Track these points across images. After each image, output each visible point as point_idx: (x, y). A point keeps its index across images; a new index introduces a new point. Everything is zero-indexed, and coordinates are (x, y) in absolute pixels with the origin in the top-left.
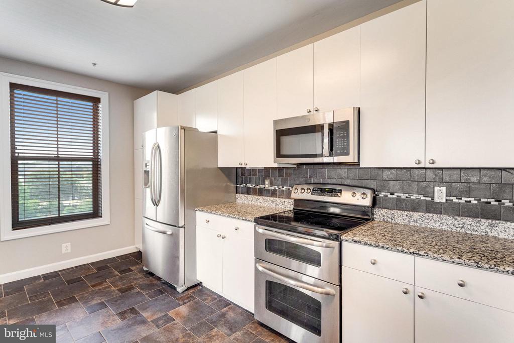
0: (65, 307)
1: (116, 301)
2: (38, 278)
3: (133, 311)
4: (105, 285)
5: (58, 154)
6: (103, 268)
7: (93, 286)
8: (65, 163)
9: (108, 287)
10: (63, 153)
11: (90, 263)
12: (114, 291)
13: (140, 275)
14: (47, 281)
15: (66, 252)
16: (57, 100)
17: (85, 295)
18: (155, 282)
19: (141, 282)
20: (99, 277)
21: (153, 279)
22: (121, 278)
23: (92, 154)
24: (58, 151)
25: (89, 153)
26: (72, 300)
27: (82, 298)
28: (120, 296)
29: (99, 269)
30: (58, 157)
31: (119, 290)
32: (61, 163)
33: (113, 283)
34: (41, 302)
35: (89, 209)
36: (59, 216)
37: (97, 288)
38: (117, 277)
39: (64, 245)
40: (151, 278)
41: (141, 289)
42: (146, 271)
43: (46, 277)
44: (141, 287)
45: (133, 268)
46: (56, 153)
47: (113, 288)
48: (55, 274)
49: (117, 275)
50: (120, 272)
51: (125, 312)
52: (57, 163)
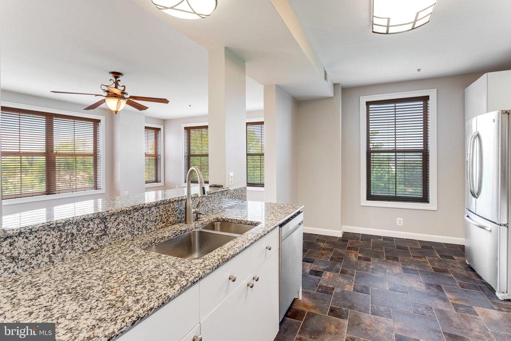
0: (390, 261)
1: (428, 274)
2: (380, 237)
3: (439, 287)
4: (423, 260)
5: (395, 148)
6: (427, 248)
7: (413, 257)
8: (401, 154)
9: (426, 262)
10: (400, 146)
11: (418, 241)
12: (429, 267)
13: (460, 266)
14: (385, 241)
15: (399, 225)
16: (395, 106)
17: (406, 260)
18: (474, 277)
19: (458, 271)
20: (421, 252)
21: (473, 275)
22: (440, 261)
23: (422, 146)
24: (395, 145)
25: (420, 146)
26: (396, 259)
27: (403, 261)
28: (433, 273)
29: (423, 247)
30: (395, 150)
31: (433, 268)
32: (397, 154)
33: (431, 261)
34: (377, 252)
35: (420, 194)
36: (396, 196)
37: (416, 259)
38: (437, 258)
39: (398, 219)
40: (471, 273)
41: (455, 276)
42: (469, 266)
43: (385, 238)
44: (456, 275)
45: (455, 257)
46: (394, 146)
47: (429, 264)
48: (391, 239)
49: (437, 257)
50: (441, 256)
51: (432, 285)
52: (394, 154)
